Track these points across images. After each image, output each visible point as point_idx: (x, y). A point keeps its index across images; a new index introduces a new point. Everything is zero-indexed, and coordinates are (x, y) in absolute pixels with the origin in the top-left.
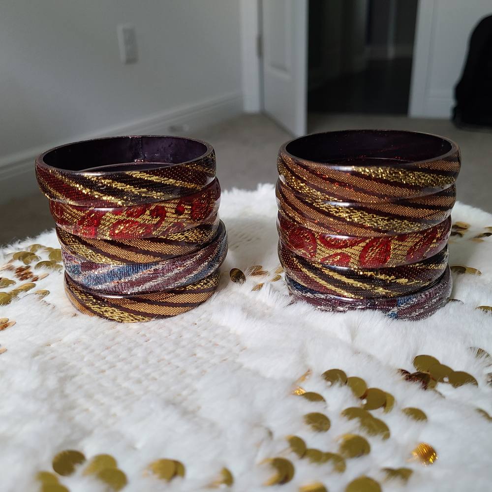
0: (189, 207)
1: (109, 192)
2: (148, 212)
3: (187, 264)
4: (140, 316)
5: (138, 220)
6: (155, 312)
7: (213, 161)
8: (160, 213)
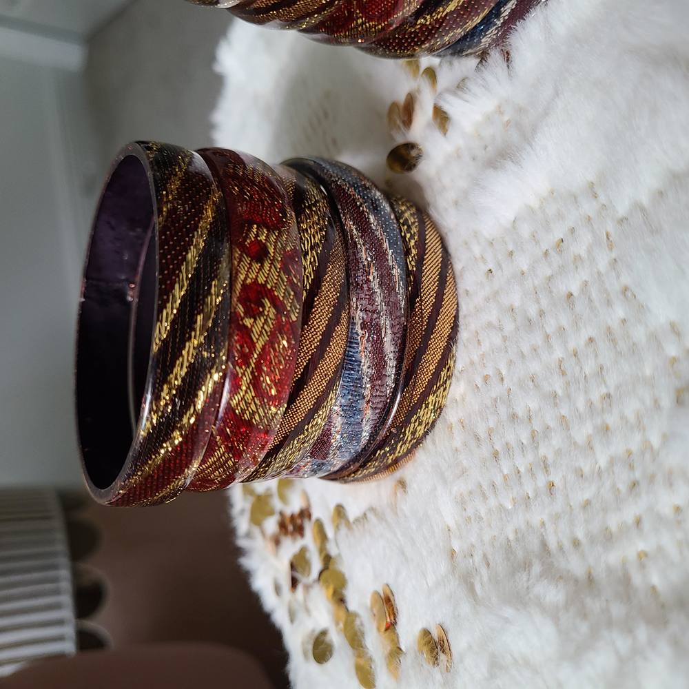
0: (255, 230)
1: (189, 393)
2: (248, 322)
3: (366, 259)
4: (442, 374)
5: (259, 346)
6: (443, 344)
7: (162, 149)
8: (255, 296)
